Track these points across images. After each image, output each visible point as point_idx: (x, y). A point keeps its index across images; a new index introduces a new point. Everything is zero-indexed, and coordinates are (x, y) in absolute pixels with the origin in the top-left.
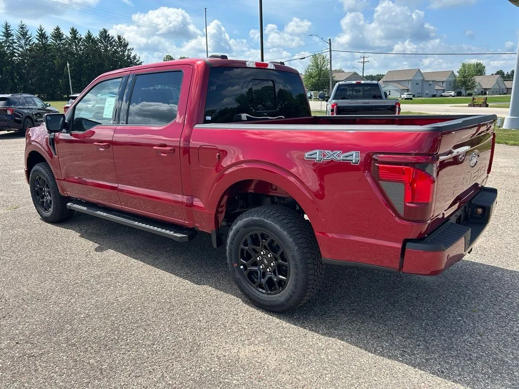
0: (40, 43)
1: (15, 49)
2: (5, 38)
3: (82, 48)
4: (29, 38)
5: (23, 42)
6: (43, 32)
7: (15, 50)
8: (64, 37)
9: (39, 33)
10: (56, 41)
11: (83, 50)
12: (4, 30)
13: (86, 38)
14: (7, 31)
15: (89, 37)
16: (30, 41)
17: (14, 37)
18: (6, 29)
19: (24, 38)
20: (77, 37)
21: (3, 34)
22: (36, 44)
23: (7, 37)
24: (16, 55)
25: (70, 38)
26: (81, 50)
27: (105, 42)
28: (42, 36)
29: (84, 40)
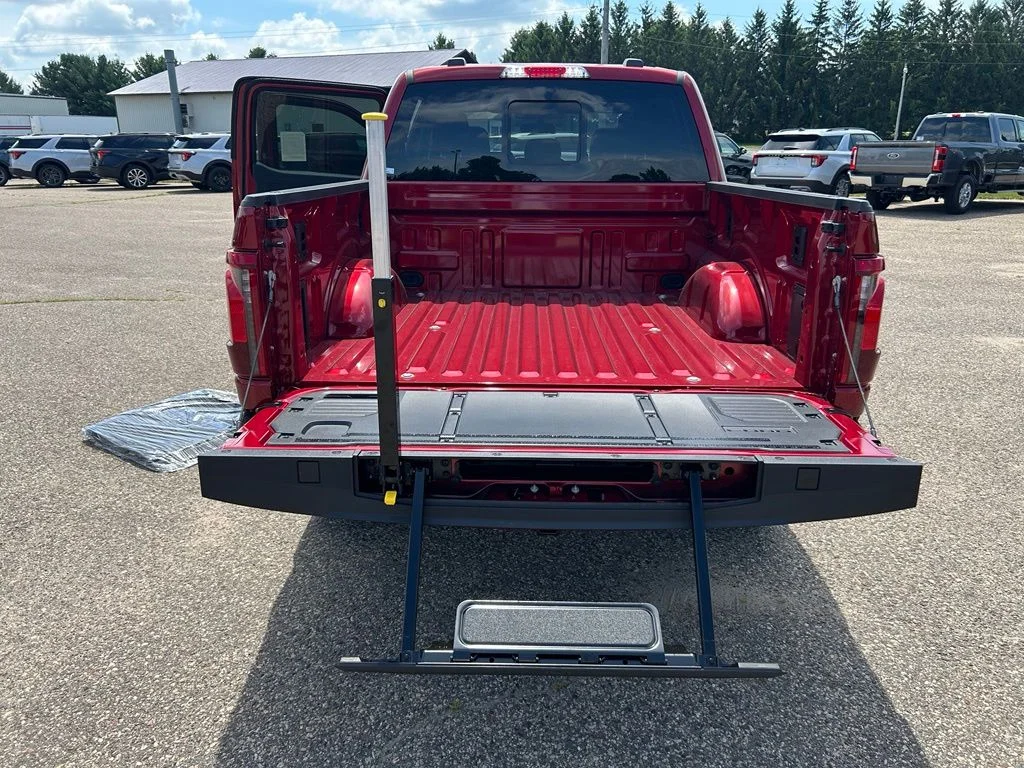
0: (876, 29)
1: (825, 45)
2: (814, 26)
3: (958, 32)
4: (856, 22)
5: (843, 31)
6: (886, 7)
7: (826, 49)
8: (926, 12)
9: (877, 10)
10: (907, 23)
11: (959, 36)
12: (815, 11)
13: (972, 10)
14: (821, 11)
15: (980, 8)
16: (857, 27)
17: (831, 23)
18: (820, 8)
19: (848, 22)
20: (952, 9)
21: (812, 19)
22: (867, 32)
23: (817, 24)
24: (825, 56)
25: (938, 13)
26: (953, 37)
27: (1014, 15)
28: (883, 15)
29: (967, 16)
